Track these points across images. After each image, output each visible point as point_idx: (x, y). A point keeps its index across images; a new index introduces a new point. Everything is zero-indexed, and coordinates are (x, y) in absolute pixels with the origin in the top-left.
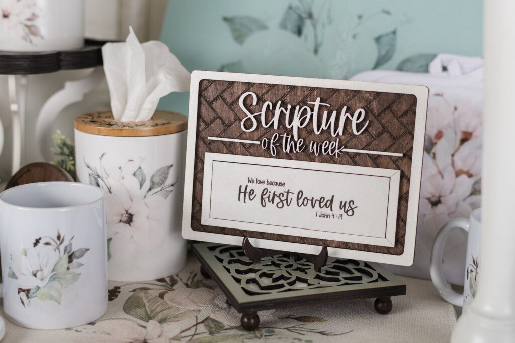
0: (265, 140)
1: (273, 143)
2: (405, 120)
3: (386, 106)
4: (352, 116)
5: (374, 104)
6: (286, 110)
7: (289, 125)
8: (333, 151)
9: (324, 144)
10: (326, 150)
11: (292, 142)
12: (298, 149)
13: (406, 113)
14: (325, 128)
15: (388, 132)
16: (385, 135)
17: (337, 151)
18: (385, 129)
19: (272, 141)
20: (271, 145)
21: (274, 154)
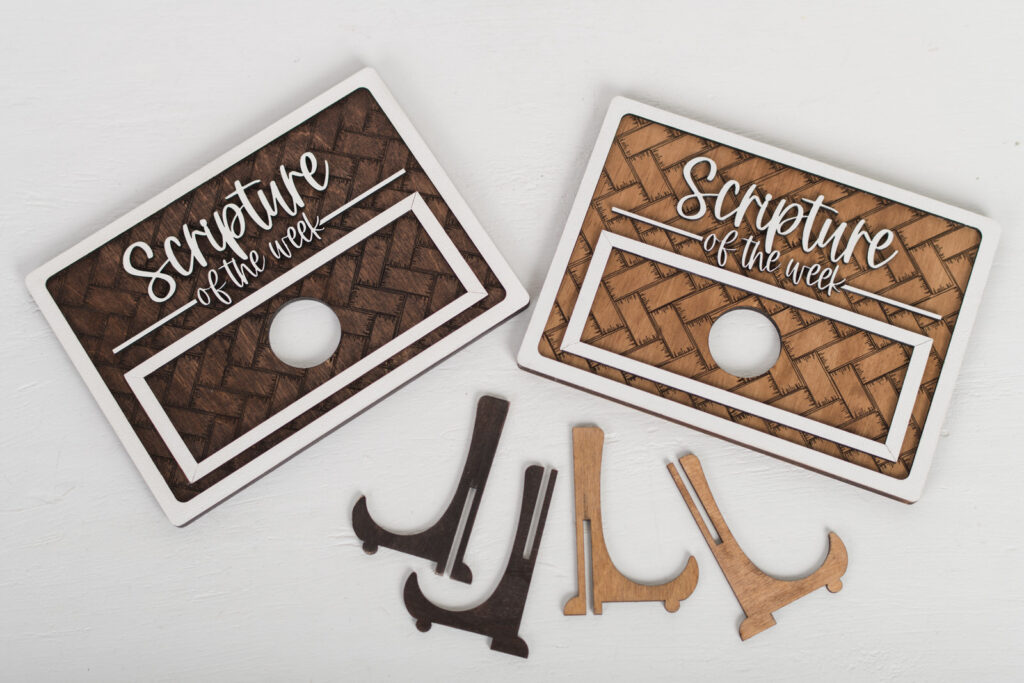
0: (201, 292)
1: (217, 287)
2: (373, 129)
3: (334, 129)
4: (300, 171)
5: (318, 138)
6: (202, 229)
7: (221, 245)
8: (308, 233)
9: (289, 235)
10: (297, 240)
11: (243, 265)
12: (257, 269)
13: (368, 118)
14: (275, 213)
15: (362, 159)
16: (363, 166)
17: (313, 230)
18: (356, 159)
19: (212, 286)
20: (216, 292)
21: (228, 300)
